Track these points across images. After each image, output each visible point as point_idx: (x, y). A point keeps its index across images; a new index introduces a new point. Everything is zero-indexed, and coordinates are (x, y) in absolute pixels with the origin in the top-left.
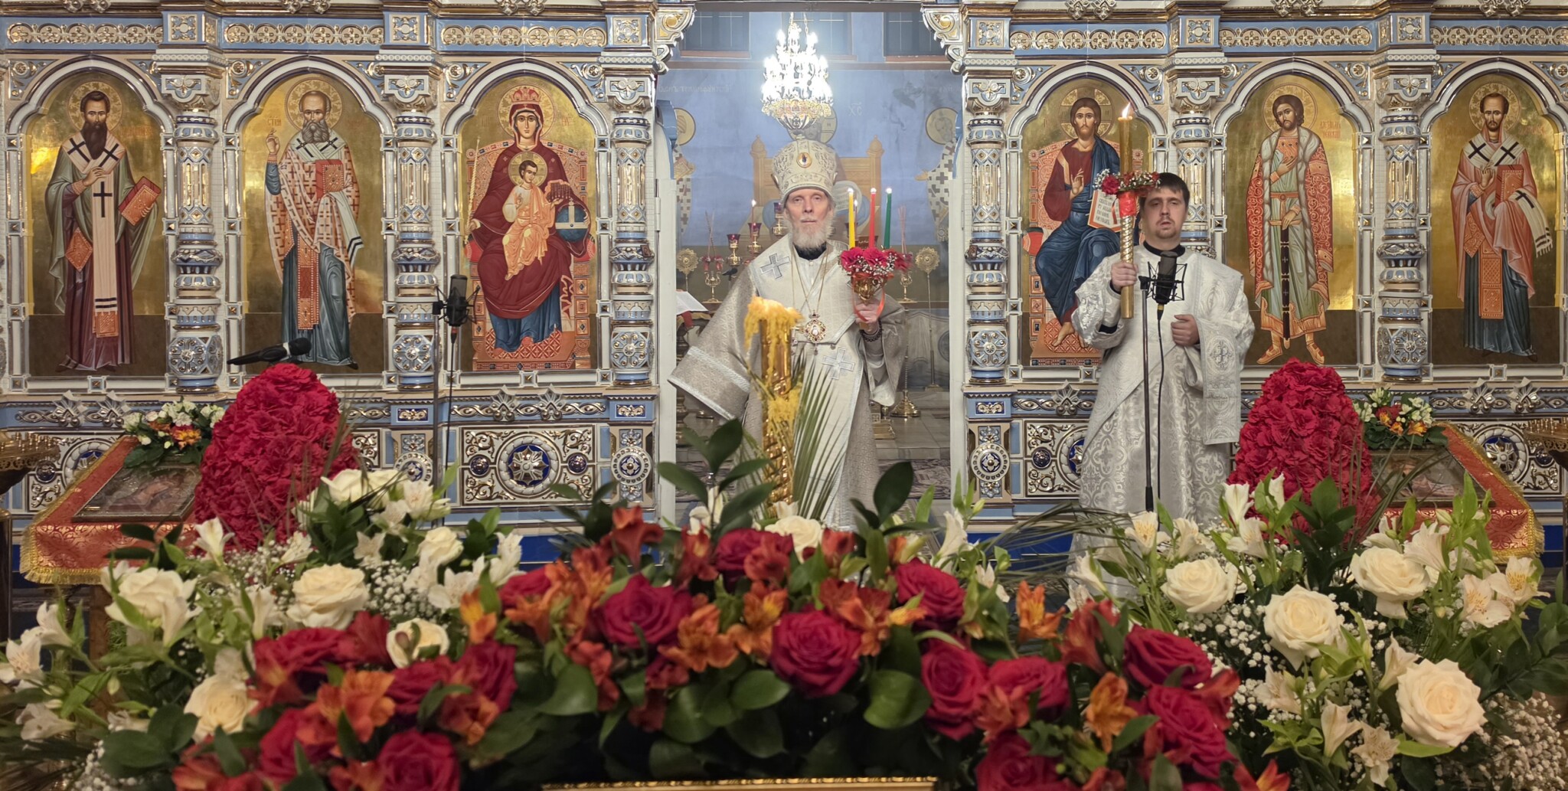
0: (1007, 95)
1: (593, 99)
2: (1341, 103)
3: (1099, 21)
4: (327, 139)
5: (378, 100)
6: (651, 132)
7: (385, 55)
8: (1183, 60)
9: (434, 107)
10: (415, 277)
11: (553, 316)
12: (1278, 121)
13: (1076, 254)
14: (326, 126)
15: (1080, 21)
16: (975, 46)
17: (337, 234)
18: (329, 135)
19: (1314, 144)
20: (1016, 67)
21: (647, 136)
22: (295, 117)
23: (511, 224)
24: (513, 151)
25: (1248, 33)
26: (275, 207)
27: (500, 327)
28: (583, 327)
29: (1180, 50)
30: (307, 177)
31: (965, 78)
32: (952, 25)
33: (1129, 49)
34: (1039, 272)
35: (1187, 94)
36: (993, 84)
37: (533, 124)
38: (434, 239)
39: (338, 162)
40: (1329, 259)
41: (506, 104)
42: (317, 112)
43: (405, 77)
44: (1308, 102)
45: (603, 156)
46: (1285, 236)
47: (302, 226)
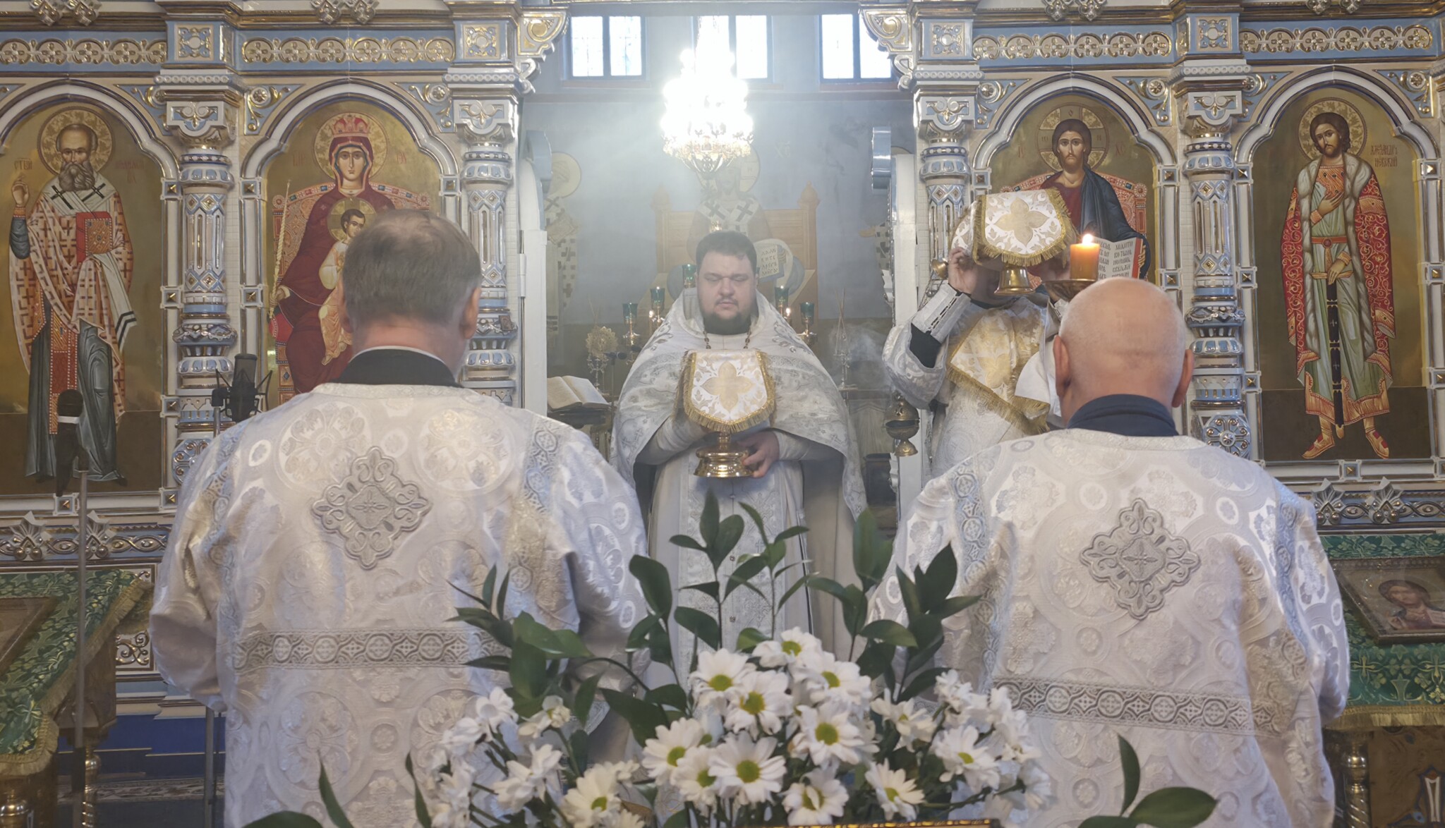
0: (971, 116)
1: (437, 129)
2: (1397, 122)
3: (1085, 22)
4: (92, 186)
5: (158, 134)
6: (513, 171)
7: (166, 75)
8: (1193, 68)
9: (231, 143)
10: (204, 363)
12: (1319, 147)
14: (91, 168)
15: (1062, 22)
16: (925, 56)
17: (103, 308)
18: (93, 181)
19: (1364, 174)
20: (982, 80)
21: (508, 175)
22: (51, 157)
23: (331, 291)
24: (335, 196)
25: (1275, 36)
26: (21, 275)
29: (1189, 57)
30: (64, 235)
31: (916, 96)
32: (898, 29)
33: (1125, 57)
35: (1202, 113)
36: (953, 102)
37: (359, 162)
38: (229, 312)
39: (106, 215)
40: (1389, 320)
41: (324, 137)
42: (80, 151)
43: (193, 104)
44: (1354, 121)
45: (450, 202)
46: (1332, 291)
47: (57, 300)
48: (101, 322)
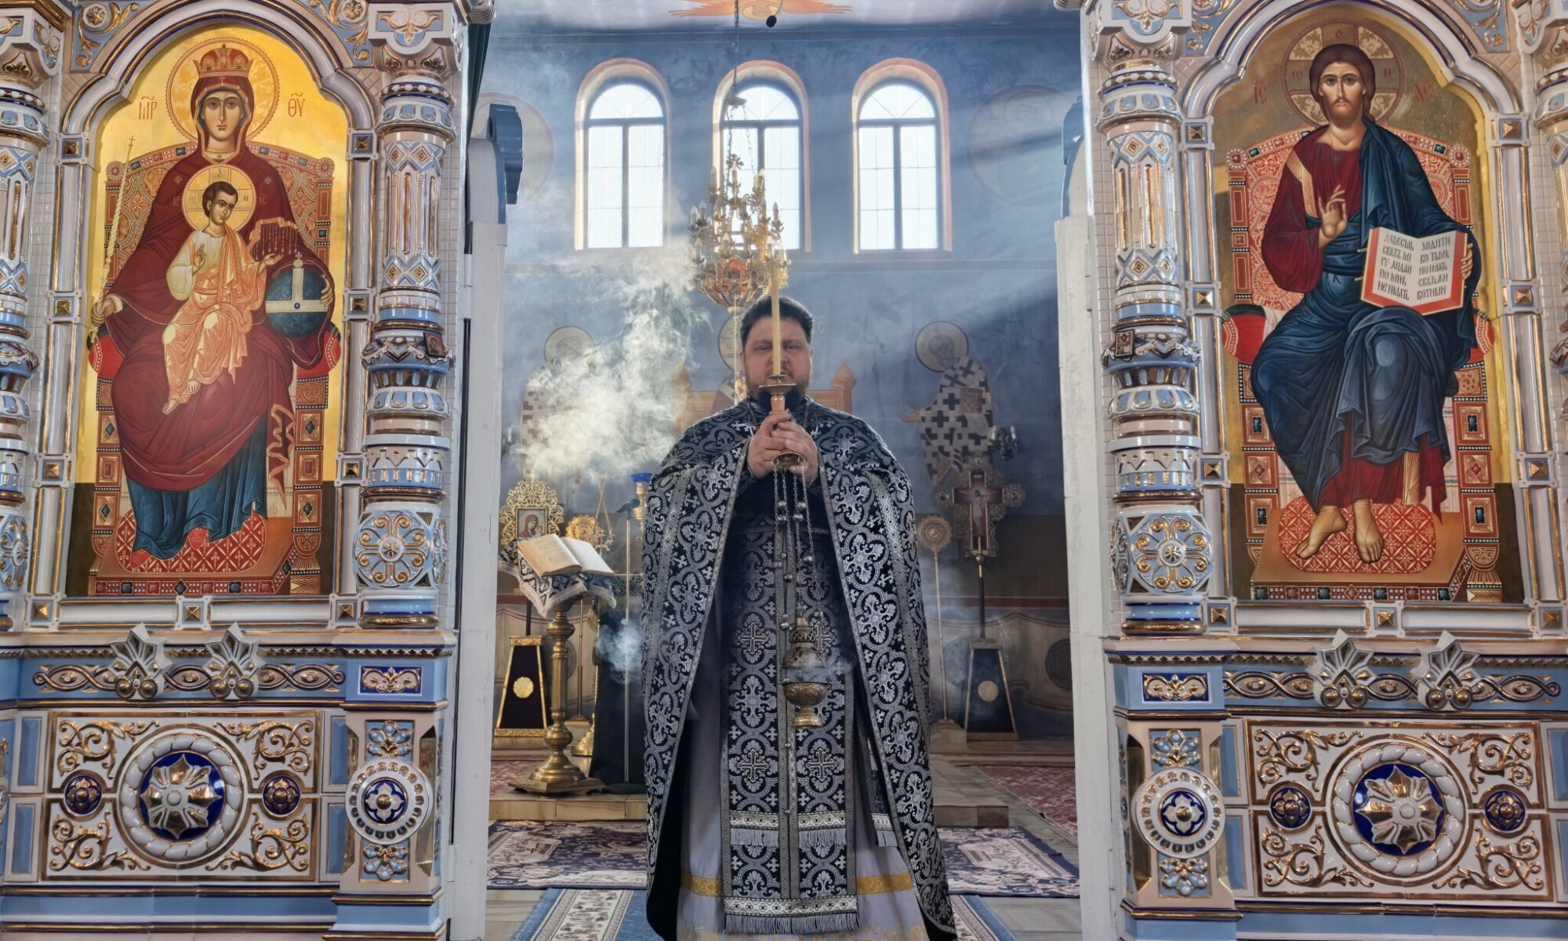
1: (349, 63)
11: (250, 486)
13: (1341, 362)
23: (180, 304)
24: (195, 163)
27: (146, 508)
28: (308, 509)
34: (1260, 397)
37: (233, 113)
38: (31, 327)
41: (186, 78)
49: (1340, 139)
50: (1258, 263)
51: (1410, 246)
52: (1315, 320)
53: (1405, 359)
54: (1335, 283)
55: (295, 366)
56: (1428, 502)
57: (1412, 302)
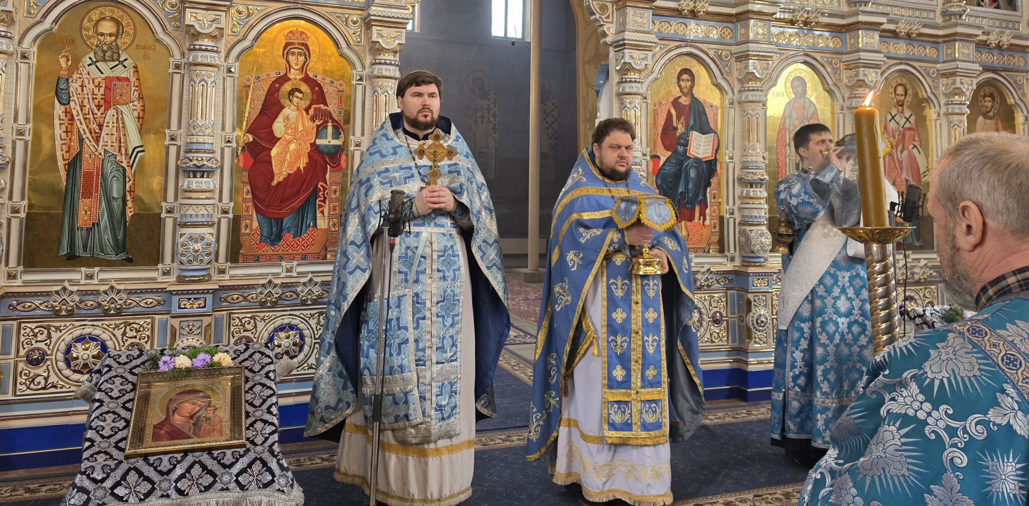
1: (353, 43)
2: (827, 83)
4: (118, 59)
5: (169, 29)
11: (310, 216)
13: (681, 176)
14: (118, 47)
17: (121, 142)
18: (119, 56)
22: (89, 38)
23: (279, 139)
27: (265, 225)
28: (334, 225)
30: (96, 91)
32: (606, 11)
34: (658, 187)
37: (301, 59)
38: (214, 150)
39: (127, 79)
42: (110, 35)
43: (205, 12)
47: (88, 135)
48: (120, 151)
49: (684, 101)
50: (659, 141)
51: (701, 138)
52: (674, 161)
53: (698, 175)
54: (680, 149)
55: (328, 167)
56: (701, 221)
57: (700, 156)
